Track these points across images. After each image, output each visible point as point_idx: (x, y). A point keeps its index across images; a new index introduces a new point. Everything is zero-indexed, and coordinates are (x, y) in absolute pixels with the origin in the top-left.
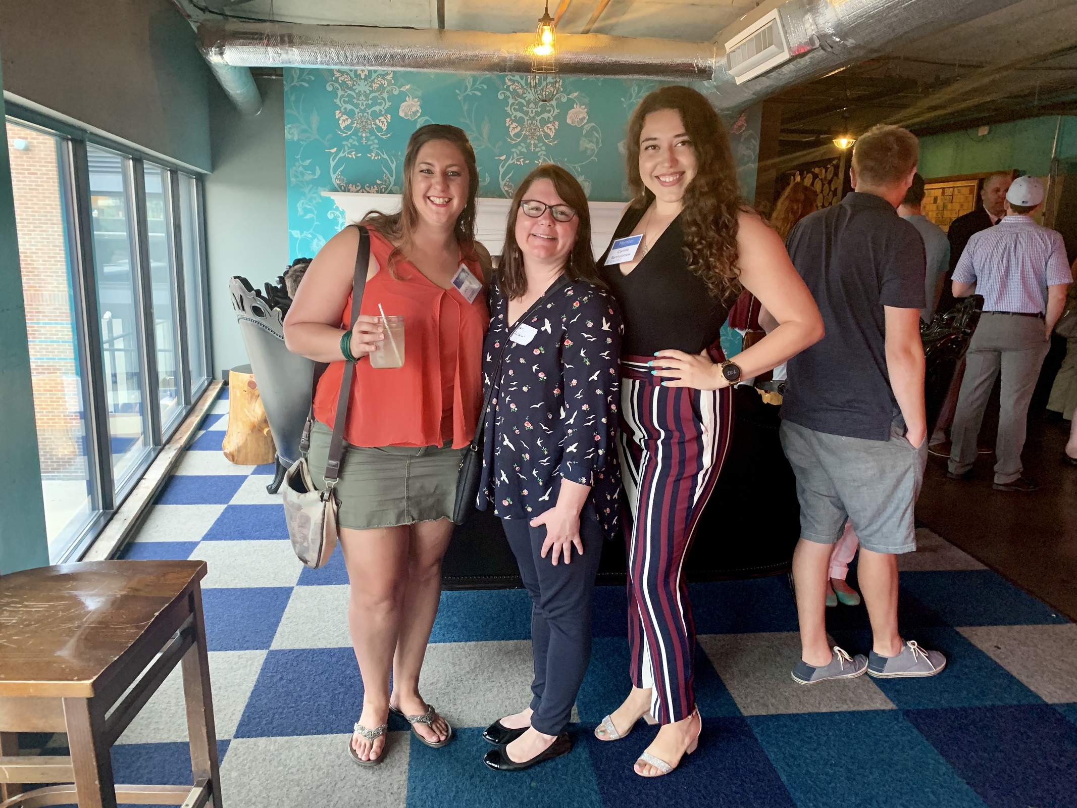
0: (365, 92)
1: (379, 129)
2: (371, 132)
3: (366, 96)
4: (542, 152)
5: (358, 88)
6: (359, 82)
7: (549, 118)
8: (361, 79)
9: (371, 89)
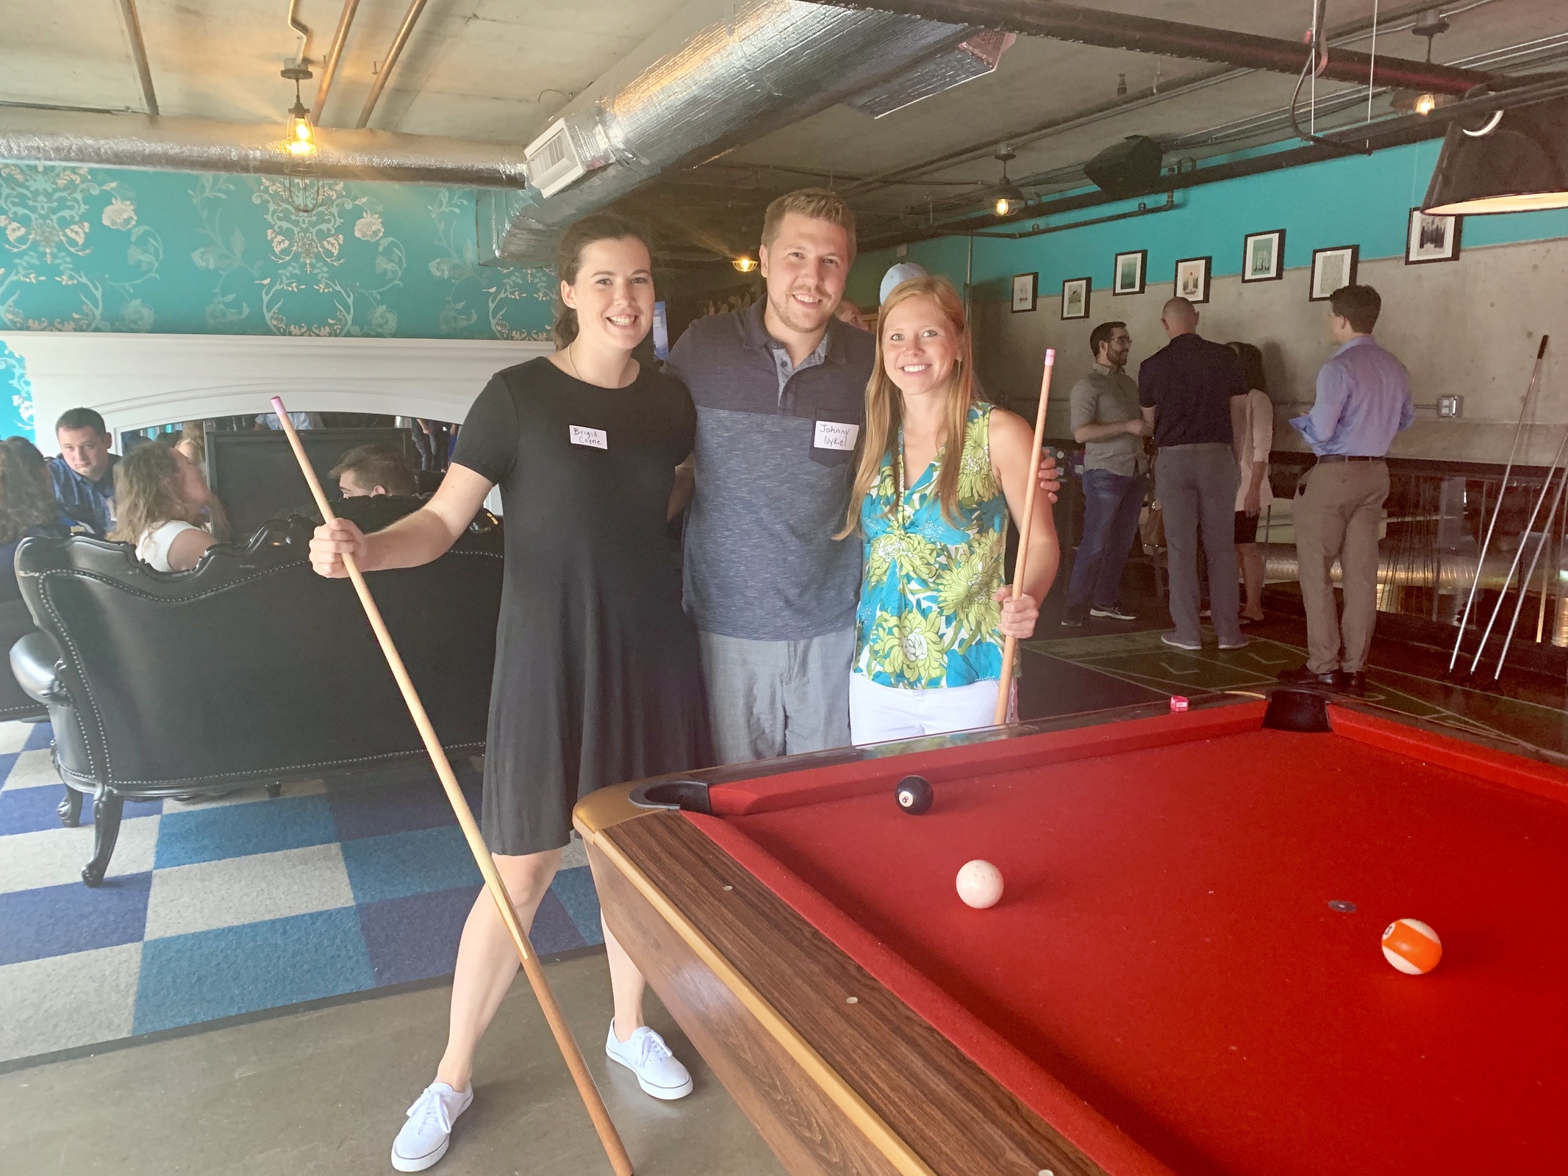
0: (45, 190)
1: (73, 243)
2: (60, 246)
3: (49, 196)
4: (323, 273)
5: (33, 186)
6: (34, 176)
7: (329, 230)
8: (37, 172)
9: (55, 186)
